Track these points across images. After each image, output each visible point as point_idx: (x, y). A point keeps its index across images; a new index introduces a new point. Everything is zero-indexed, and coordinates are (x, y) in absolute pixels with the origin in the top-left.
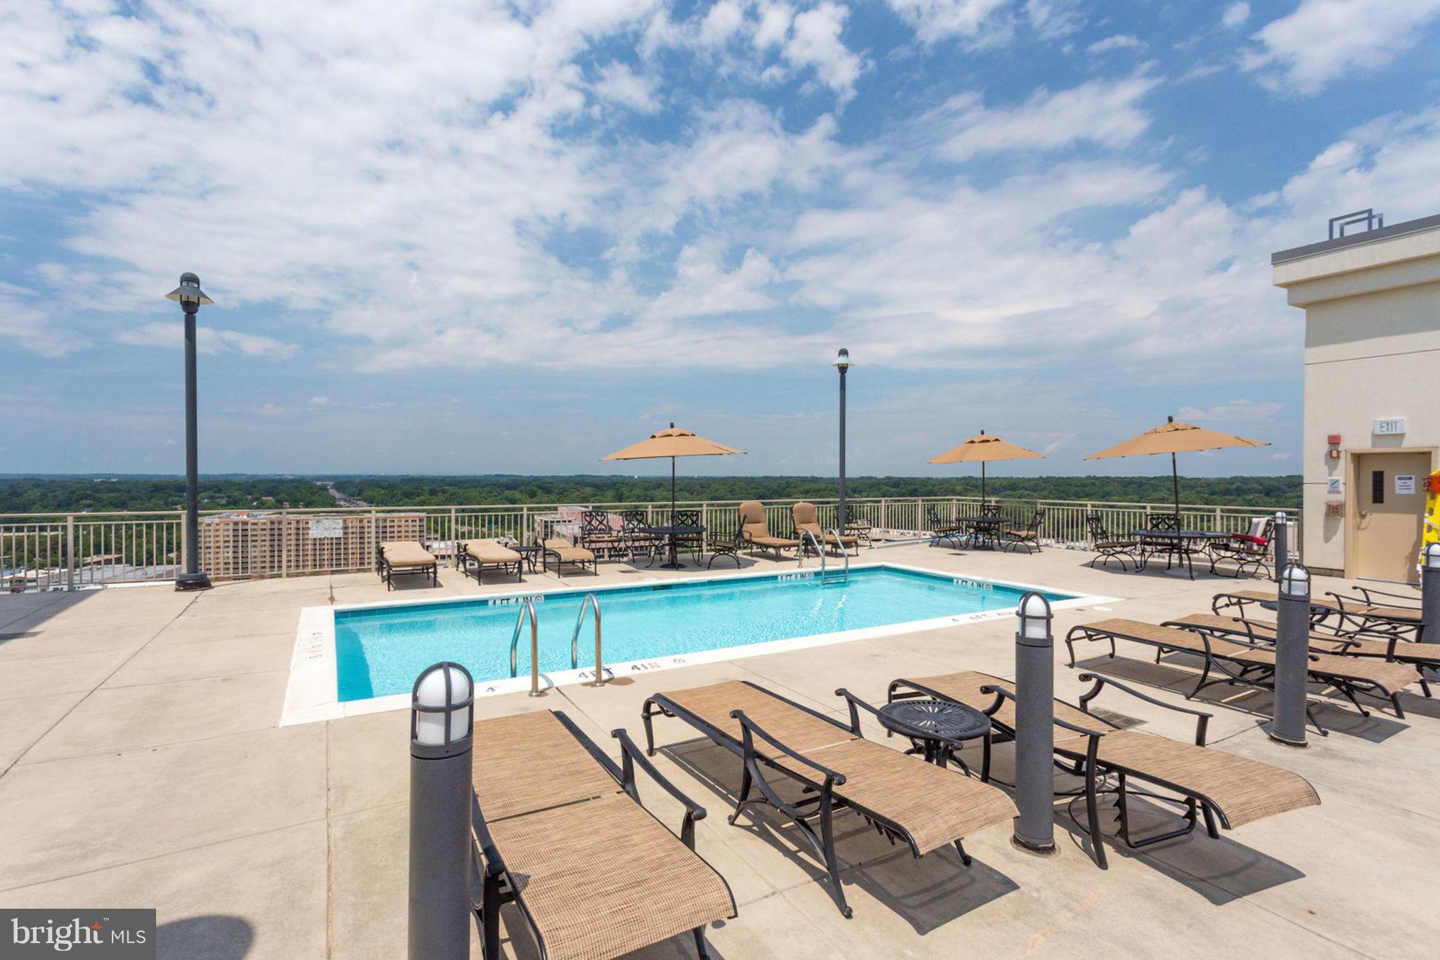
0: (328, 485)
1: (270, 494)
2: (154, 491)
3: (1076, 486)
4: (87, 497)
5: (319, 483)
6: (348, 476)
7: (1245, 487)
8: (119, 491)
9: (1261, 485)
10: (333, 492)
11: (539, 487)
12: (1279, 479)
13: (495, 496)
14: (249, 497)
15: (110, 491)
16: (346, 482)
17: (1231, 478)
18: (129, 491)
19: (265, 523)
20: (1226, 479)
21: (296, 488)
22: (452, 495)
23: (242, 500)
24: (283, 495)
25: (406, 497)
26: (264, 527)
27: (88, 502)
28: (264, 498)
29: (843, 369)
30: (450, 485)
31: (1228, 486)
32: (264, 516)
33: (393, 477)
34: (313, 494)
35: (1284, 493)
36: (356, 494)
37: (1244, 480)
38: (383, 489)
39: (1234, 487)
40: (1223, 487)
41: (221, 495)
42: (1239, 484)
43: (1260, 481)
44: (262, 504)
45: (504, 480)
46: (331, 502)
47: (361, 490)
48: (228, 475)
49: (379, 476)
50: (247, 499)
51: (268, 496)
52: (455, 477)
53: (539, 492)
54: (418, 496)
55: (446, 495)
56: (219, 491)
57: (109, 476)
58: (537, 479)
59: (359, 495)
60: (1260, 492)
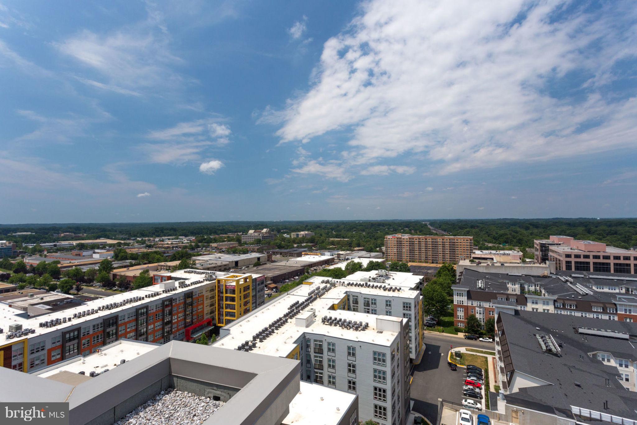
0: (427, 224)
1: (407, 227)
2: (371, 226)
4: (355, 227)
5: (423, 223)
6: (435, 220)
8: (362, 226)
10: (429, 226)
11: (531, 224)
13: (505, 229)
14: (400, 228)
15: (360, 226)
16: (434, 222)
18: (365, 226)
19: (407, 239)
21: (416, 224)
22: (482, 228)
23: (397, 229)
24: (412, 227)
25: (460, 229)
26: (407, 240)
27: (355, 229)
28: (405, 229)
30: (481, 224)
32: (406, 236)
33: (453, 220)
34: (422, 227)
36: (438, 227)
38: (450, 225)
41: (391, 227)
44: (405, 231)
45: (508, 221)
46: (429, 230)
47: (440, 226)
48: (393, 220)
49: (447, 220)
50: (399, 229)
51: (406, 228)
52: (482, 220)
53: (531, 227)
54: (466, 228)
55: (479, 228)
56: (390, 226)
57: (359, 221)
58: (528, 220)
59: (440, 228)
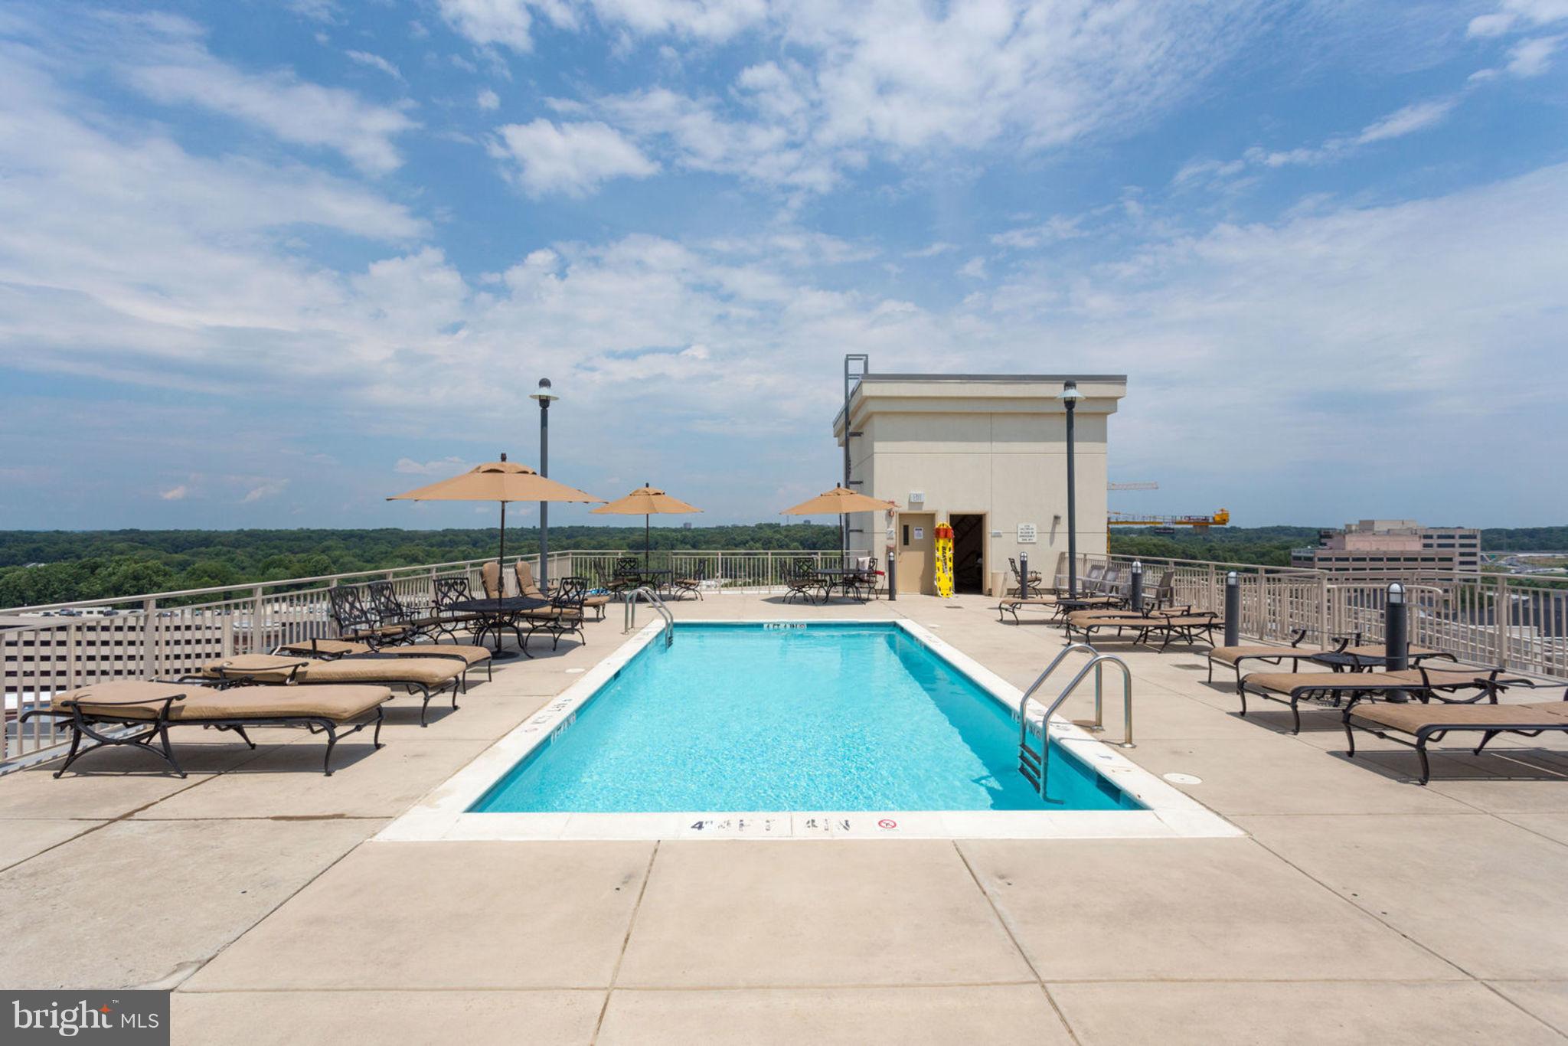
3: (289, 540)
7: (455, 538)
9: (469, 537)
12: (481, 531)
17: (443, 531)
20: (439, 532)
29: (544, 402)
31: (442, 538)
35: (487, 544)
37: (455, 532)
39: (447, 539)
40: (438, 539)
42: (452, 537)
43: (467, 533)
60: (467, 543)
